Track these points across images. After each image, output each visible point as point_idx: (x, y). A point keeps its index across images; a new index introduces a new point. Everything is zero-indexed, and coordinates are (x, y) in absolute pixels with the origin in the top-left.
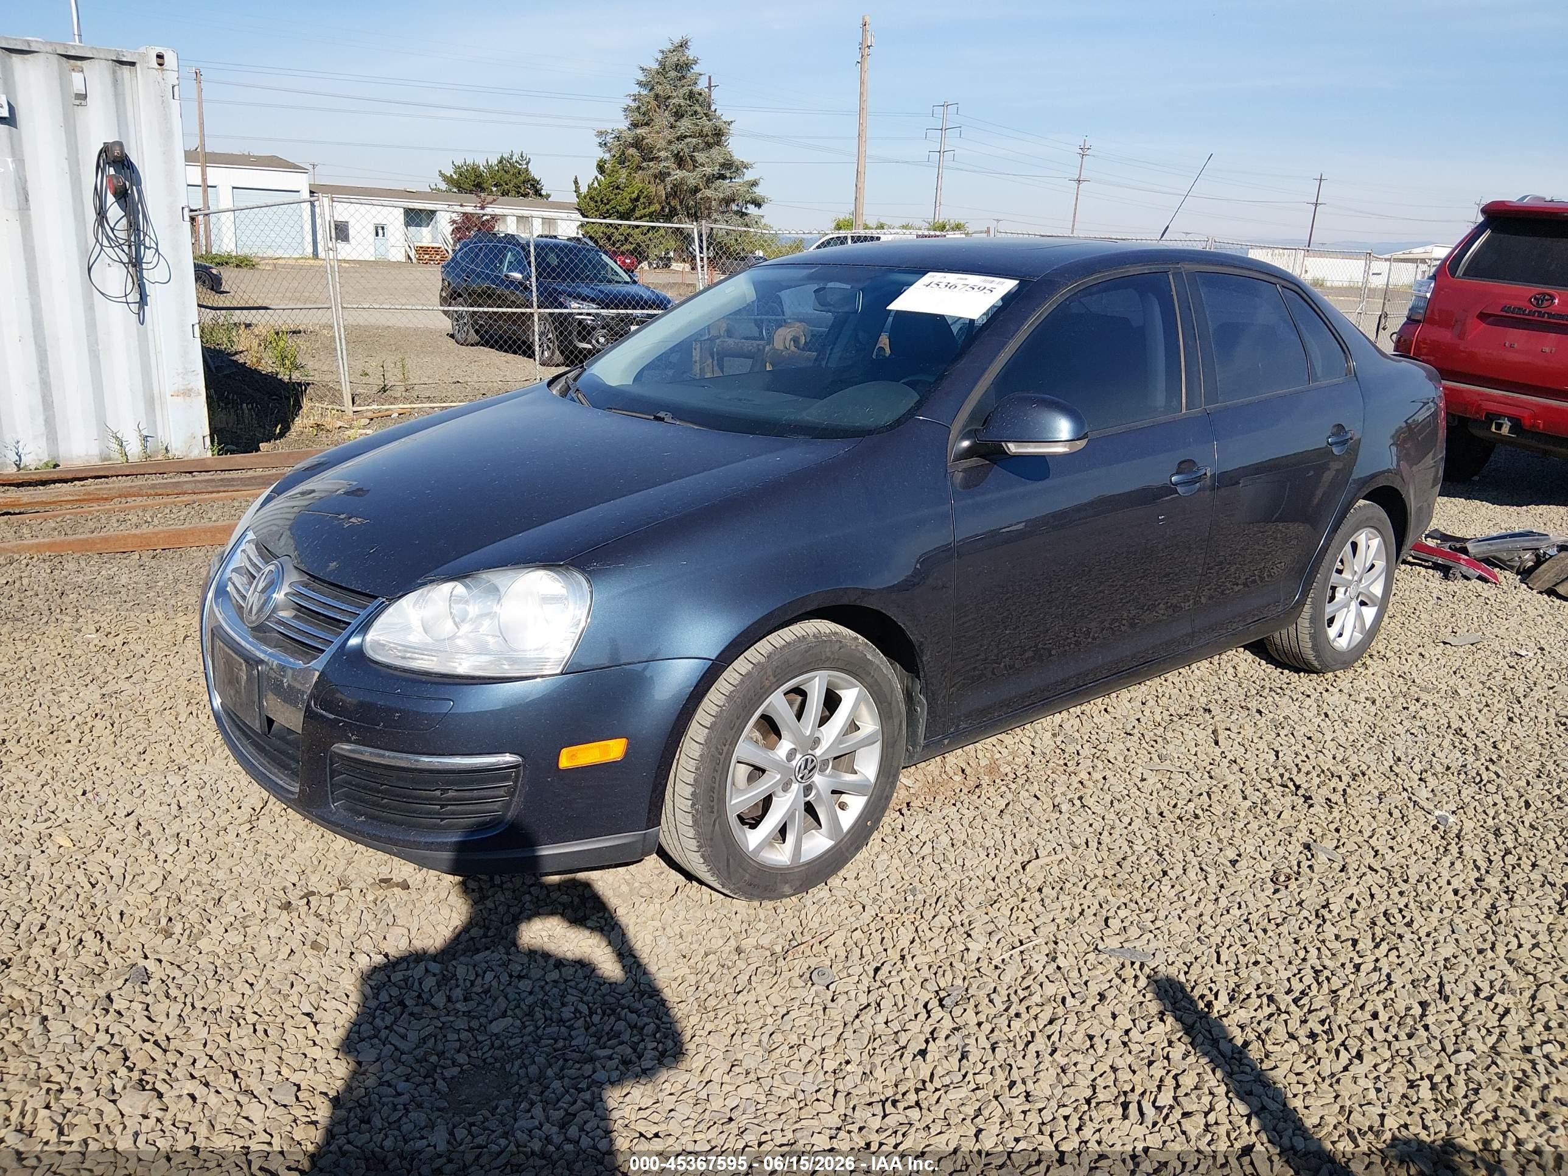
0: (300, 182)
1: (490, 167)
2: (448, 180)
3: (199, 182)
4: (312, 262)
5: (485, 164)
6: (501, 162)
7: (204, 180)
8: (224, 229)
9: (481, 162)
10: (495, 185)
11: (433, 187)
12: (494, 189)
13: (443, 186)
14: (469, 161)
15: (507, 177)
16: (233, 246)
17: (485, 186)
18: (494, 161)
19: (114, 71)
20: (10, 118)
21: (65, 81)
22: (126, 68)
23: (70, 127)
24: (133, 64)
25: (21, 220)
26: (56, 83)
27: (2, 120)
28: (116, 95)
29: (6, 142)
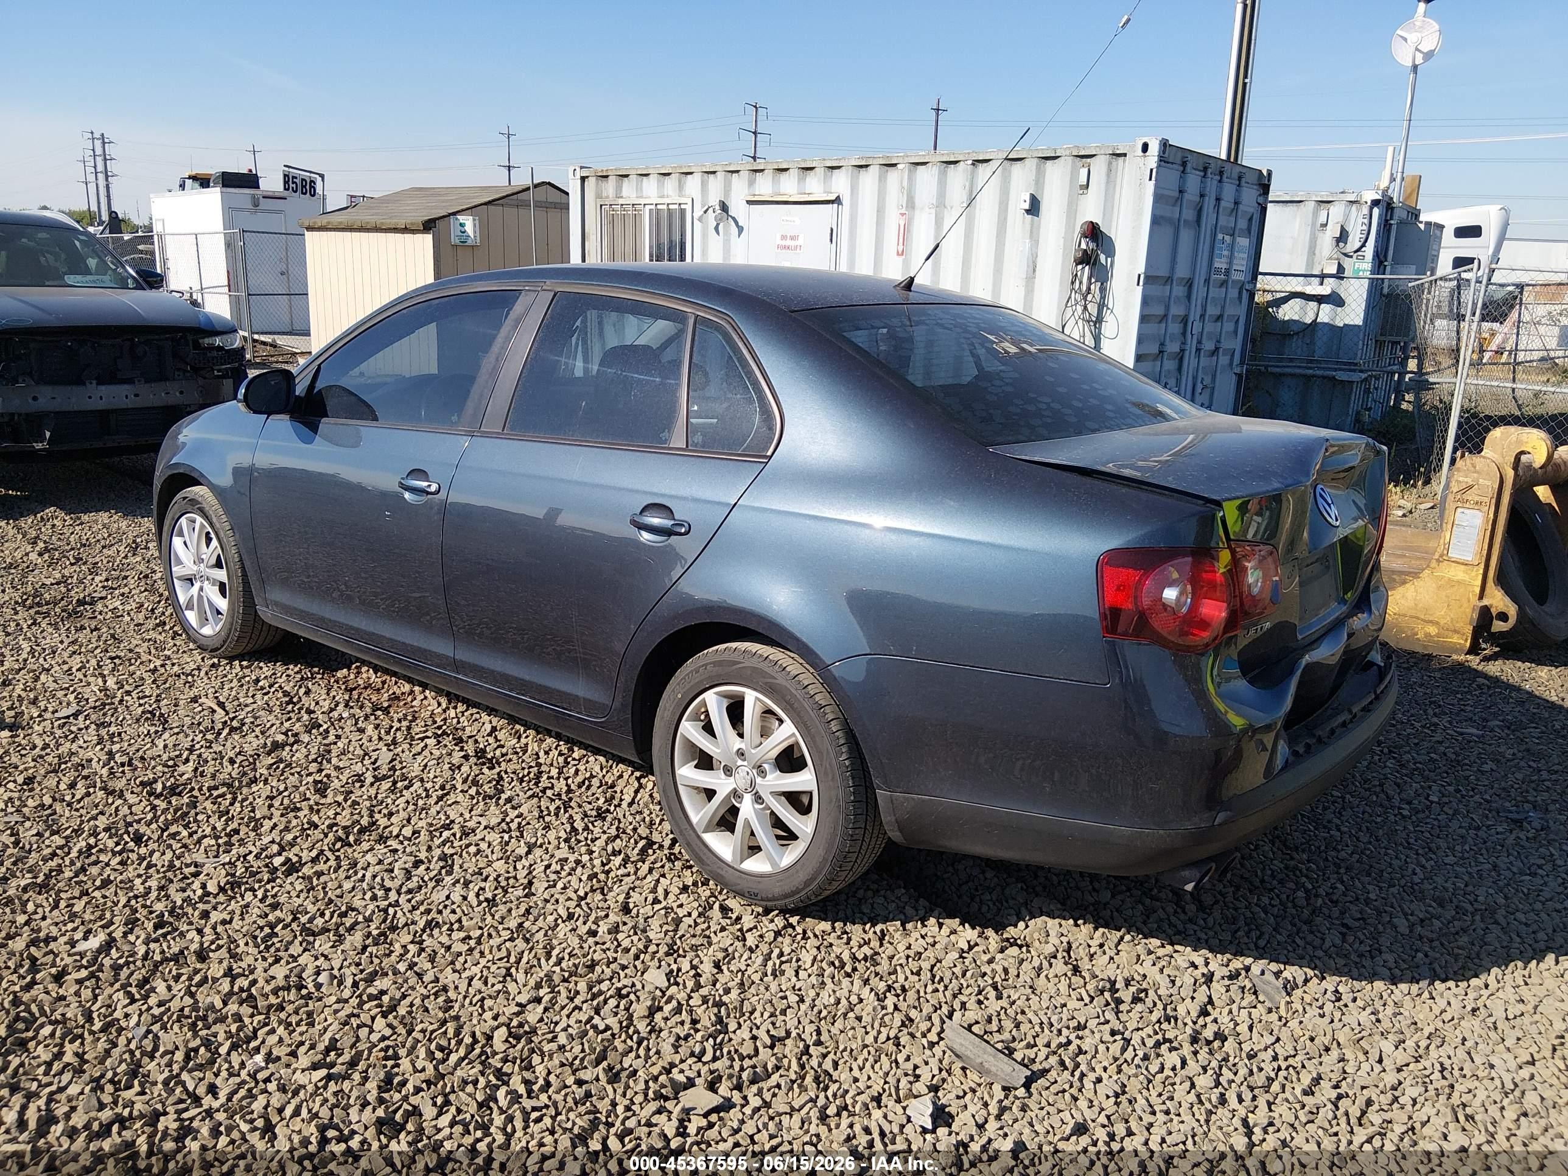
19: (1110, 163)
20: (1034, 208)
21: (1074, 175)
22: (1121, 159)
23: (1072, 209)
24: (1125, 155)
25: (1027, 286)
26: (1068, 178)
27: (1028, 212)
28: (1108, 182)
29: (1028, 227)
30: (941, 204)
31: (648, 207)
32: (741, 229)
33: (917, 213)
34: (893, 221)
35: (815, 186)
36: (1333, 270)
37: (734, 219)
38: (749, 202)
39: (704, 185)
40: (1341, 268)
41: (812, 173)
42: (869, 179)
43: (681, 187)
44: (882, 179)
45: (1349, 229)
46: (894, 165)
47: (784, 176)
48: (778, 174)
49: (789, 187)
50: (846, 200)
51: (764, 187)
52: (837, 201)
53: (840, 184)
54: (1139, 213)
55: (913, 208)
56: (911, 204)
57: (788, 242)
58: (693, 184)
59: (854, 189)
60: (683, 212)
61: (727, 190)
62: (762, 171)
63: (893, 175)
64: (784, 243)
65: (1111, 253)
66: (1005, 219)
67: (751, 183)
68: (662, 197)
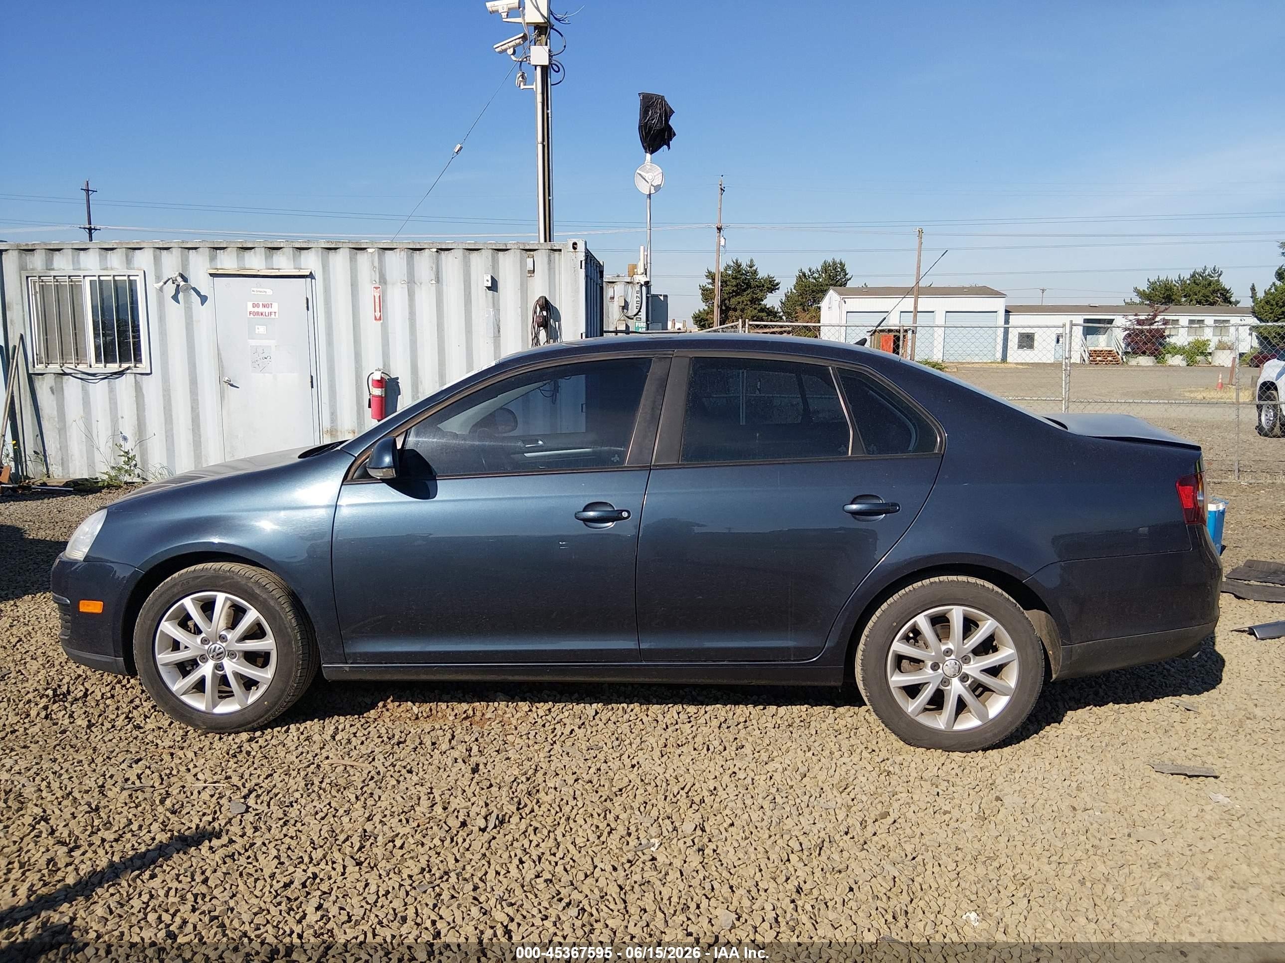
0: (999, 305)
1: (1183, 282)
2: (1141, 294)
3: (912, 310)
4: (1002, 365)
5: (1177, 278)
6: (1193, 276)
7: (916, 307)
8: (936, 343)
9: (1173, 277)
10: (1185, 296)
11: (1128, 300)
12: (1183, 299)
13: (1137, 300)
14: (1163, 278)
15: (1197, 288)
16: (940, 356)
17: (1173, 297)
18: (1186, 275)
19: (549, 256)
20: (494, 287)
21: (523, 264)
22: (557, 253)
23: (524, 289)
24: (560, 250)
25: (495, 343)
26: (518, 265)
27: (489, 288)
28: (549, 269)
29: (490, 300)
30: (411, 281)
31: (88, 279)
32: (204, 299)
33: (389, 287)
34: (368, 293)
35: (283, 263)
36: (623, 328)
37: (195, 289)
38: (212, 275)
39: (157, 261)
40: (627, 327)
41: (279, 252)
42: (340, 260)
43: (129, 261)
44: (353, 260)
45: (629, 300)
46: (364, 249)
47: (247, 254)
48: (241, 252)
49: (256, 262)
50: (318, 275)
51: (228, 262)
52: (311, 276)
53: (311, 262)
54: (577, 291)
55: (385, 283)
56: (383, 280)
57: (261, 310)
58: (144, 260)
59: (325, 267)
60: (132, 284)
61: (185, 263)
62: (224, 248)
63: (362, 257)
64: (256, 310)
65: (558, 319)
66: (470, 293)
67: (213, 259)
68: (106, 269)
